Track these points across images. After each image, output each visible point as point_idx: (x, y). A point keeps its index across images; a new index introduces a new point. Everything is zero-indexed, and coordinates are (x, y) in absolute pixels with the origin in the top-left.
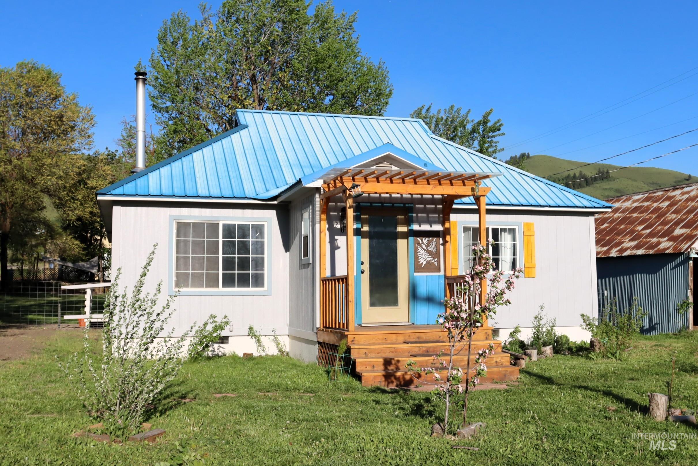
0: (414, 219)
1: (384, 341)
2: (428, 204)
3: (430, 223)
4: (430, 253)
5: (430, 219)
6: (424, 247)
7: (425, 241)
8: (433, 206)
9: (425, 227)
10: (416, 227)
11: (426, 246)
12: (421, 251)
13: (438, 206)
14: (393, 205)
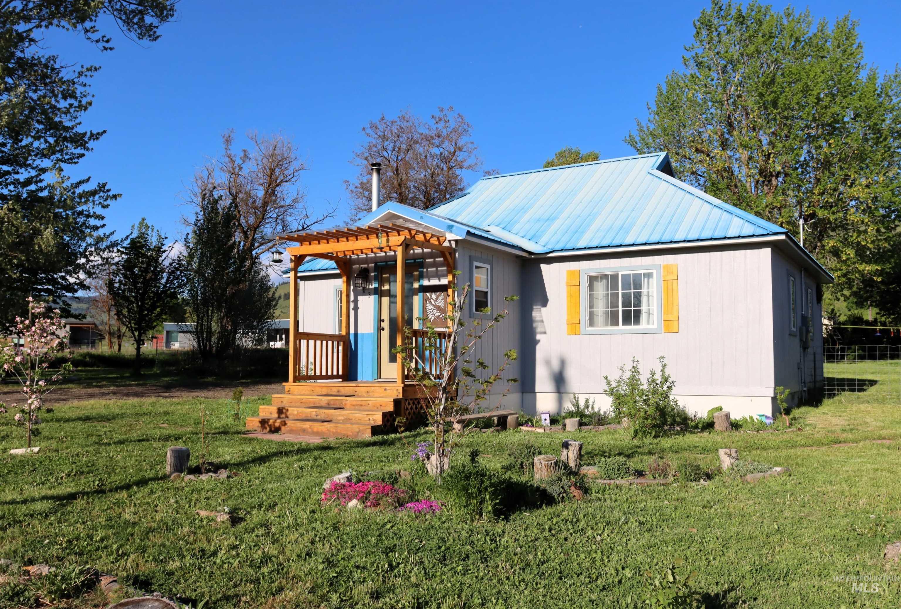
0: (425, 274)
1: (312, 393)
2: (437, 258)
3: (439, 276)
4: (439, 308)
5: (440, 273)
6: (433, 303)
7: (434, 296)
8: (432, 260)
9: (434, 282)
10: (426, 283)
11: (435, 301)
12: (429, 307)
13: (437, 259)
14: (415, 262)
